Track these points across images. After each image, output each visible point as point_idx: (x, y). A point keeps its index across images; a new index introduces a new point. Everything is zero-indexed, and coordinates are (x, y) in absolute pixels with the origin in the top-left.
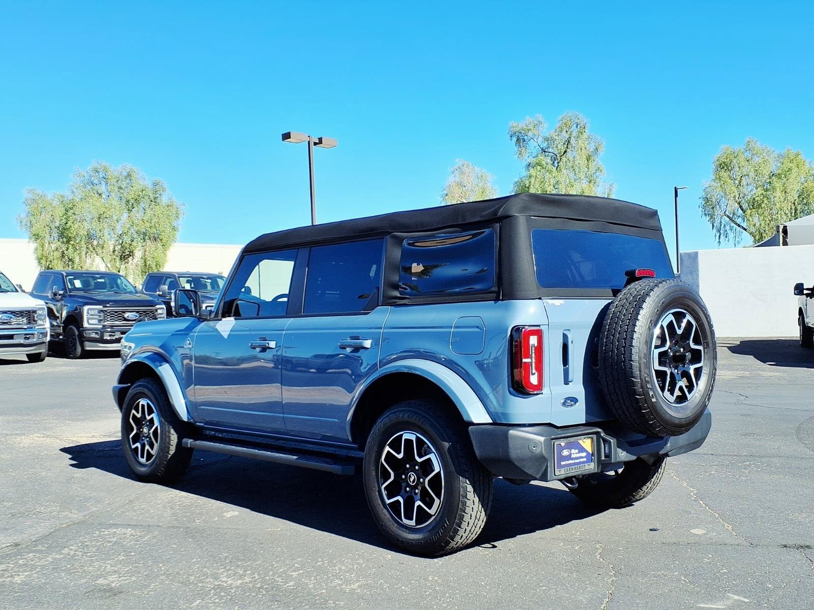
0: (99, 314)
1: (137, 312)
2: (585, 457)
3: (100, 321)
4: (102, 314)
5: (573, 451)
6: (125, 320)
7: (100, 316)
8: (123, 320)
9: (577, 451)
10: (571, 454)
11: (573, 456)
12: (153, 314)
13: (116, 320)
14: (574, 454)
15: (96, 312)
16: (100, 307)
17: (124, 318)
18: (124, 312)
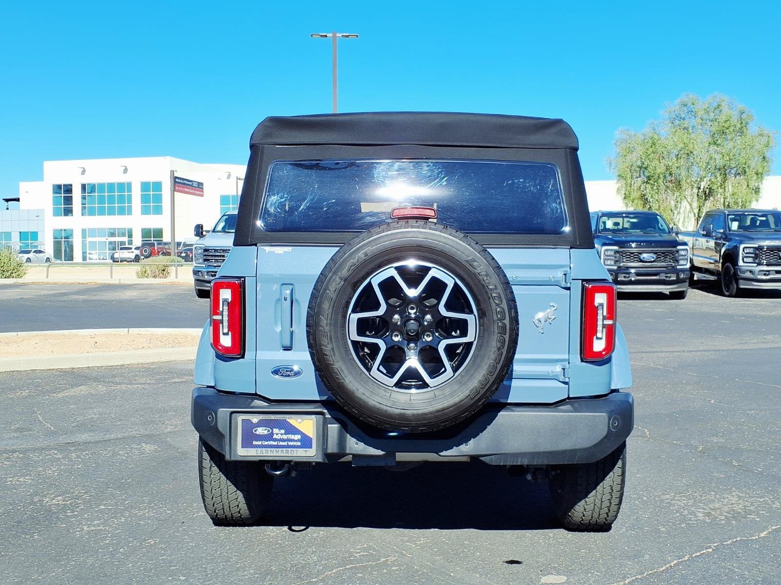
0: (615, 255)
1: (655, 253)
2: (298, 440)
3: (616, 262)
4: (618, 255)
5: (276, 431)
6: (641, 261)
7: (616, 257)
8: (639, 262)
9: (283, 431)
10: (272, 434)
11: (275, 436)
12: (673, 255)
13: (631, 262)
14: (277, 434)
15: (612, 253)
16: (616, 248)
17: (640, 259)
18: (640, 253)
